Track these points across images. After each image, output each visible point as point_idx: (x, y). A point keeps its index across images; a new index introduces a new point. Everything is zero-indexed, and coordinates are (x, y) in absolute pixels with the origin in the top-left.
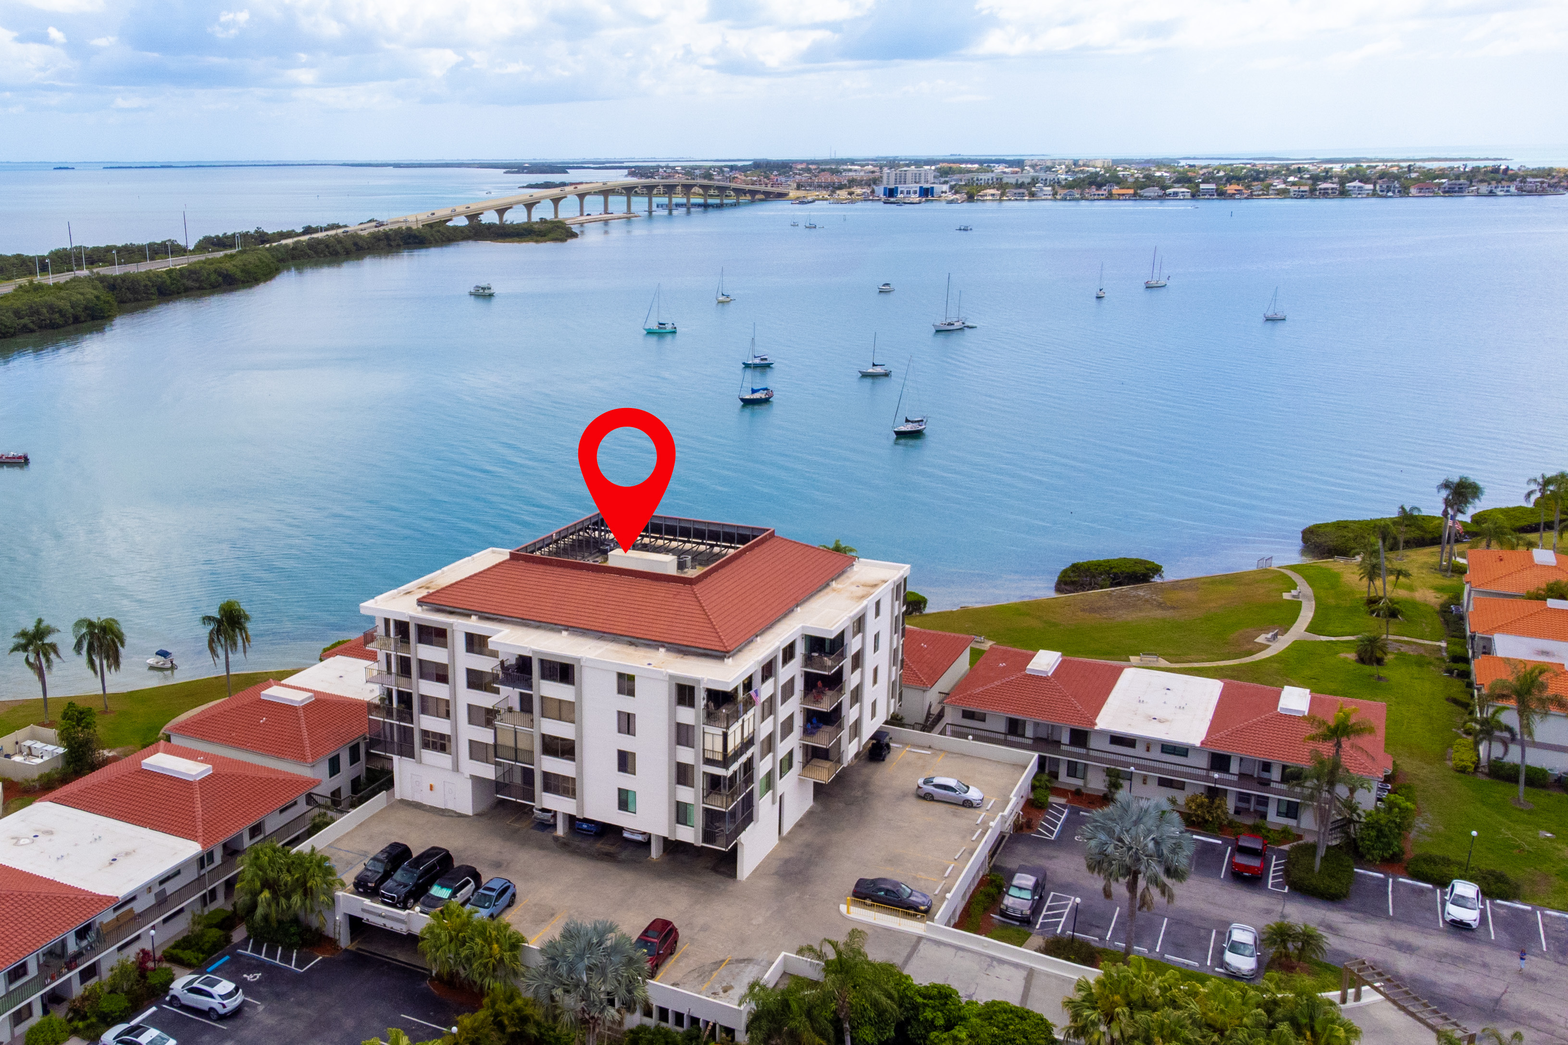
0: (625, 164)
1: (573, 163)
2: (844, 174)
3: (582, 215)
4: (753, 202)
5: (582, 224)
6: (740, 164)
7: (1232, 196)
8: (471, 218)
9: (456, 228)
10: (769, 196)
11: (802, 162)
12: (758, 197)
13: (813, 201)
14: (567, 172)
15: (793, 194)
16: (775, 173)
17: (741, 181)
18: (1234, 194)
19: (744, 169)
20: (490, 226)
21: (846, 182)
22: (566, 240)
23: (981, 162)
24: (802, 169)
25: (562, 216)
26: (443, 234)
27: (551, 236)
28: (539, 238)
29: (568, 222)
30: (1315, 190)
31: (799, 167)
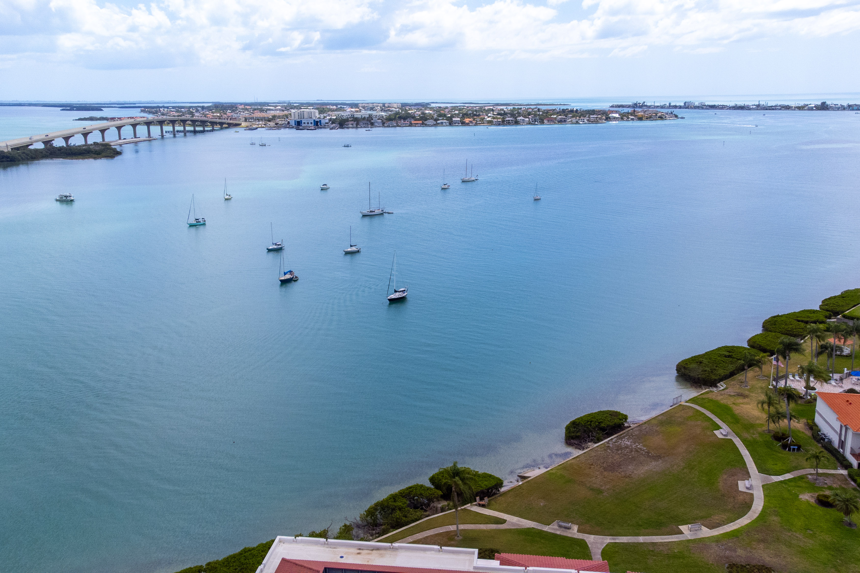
0: (137, 105)
1: (104, 104)
2: (268, 112)
3: (120, 139)
4: (222, 129)
5: (121, 145)
6: (206, 105)
7: (468, 124)
8: (45, 143)
9: (36, 150)
10: (230, 125)
11: (241, 104)
12: (224, 126)
13: (256, 128)
14: (102, 110)
15: (244, 124)
16: (229, 111)
17: (210, 116)
18: (469, 123)
19: (209, 108)
20: (61, 149)
21: (271, 117)
22: (114, 157)
23: (336, 104)
24: (242, 109)
25: (107, 140)
26: (27, 155)
27: (103, 154)
28: (96, 156)
29: (112, 144)
30: (504, 121)
31: (240, 107)
